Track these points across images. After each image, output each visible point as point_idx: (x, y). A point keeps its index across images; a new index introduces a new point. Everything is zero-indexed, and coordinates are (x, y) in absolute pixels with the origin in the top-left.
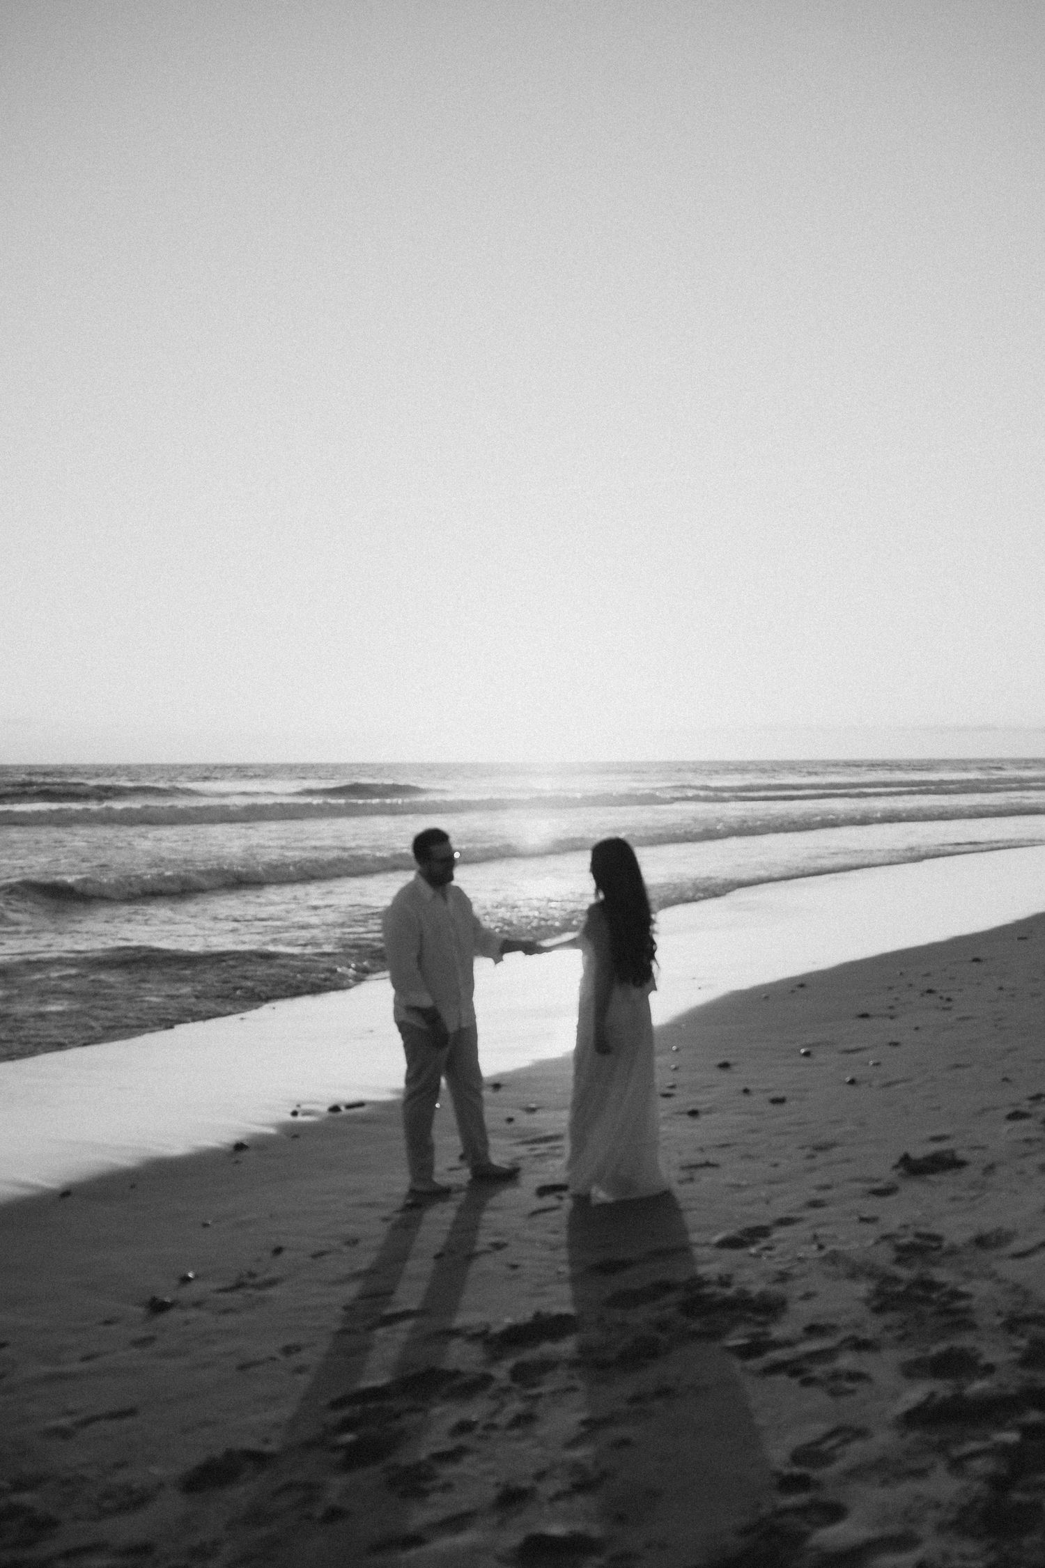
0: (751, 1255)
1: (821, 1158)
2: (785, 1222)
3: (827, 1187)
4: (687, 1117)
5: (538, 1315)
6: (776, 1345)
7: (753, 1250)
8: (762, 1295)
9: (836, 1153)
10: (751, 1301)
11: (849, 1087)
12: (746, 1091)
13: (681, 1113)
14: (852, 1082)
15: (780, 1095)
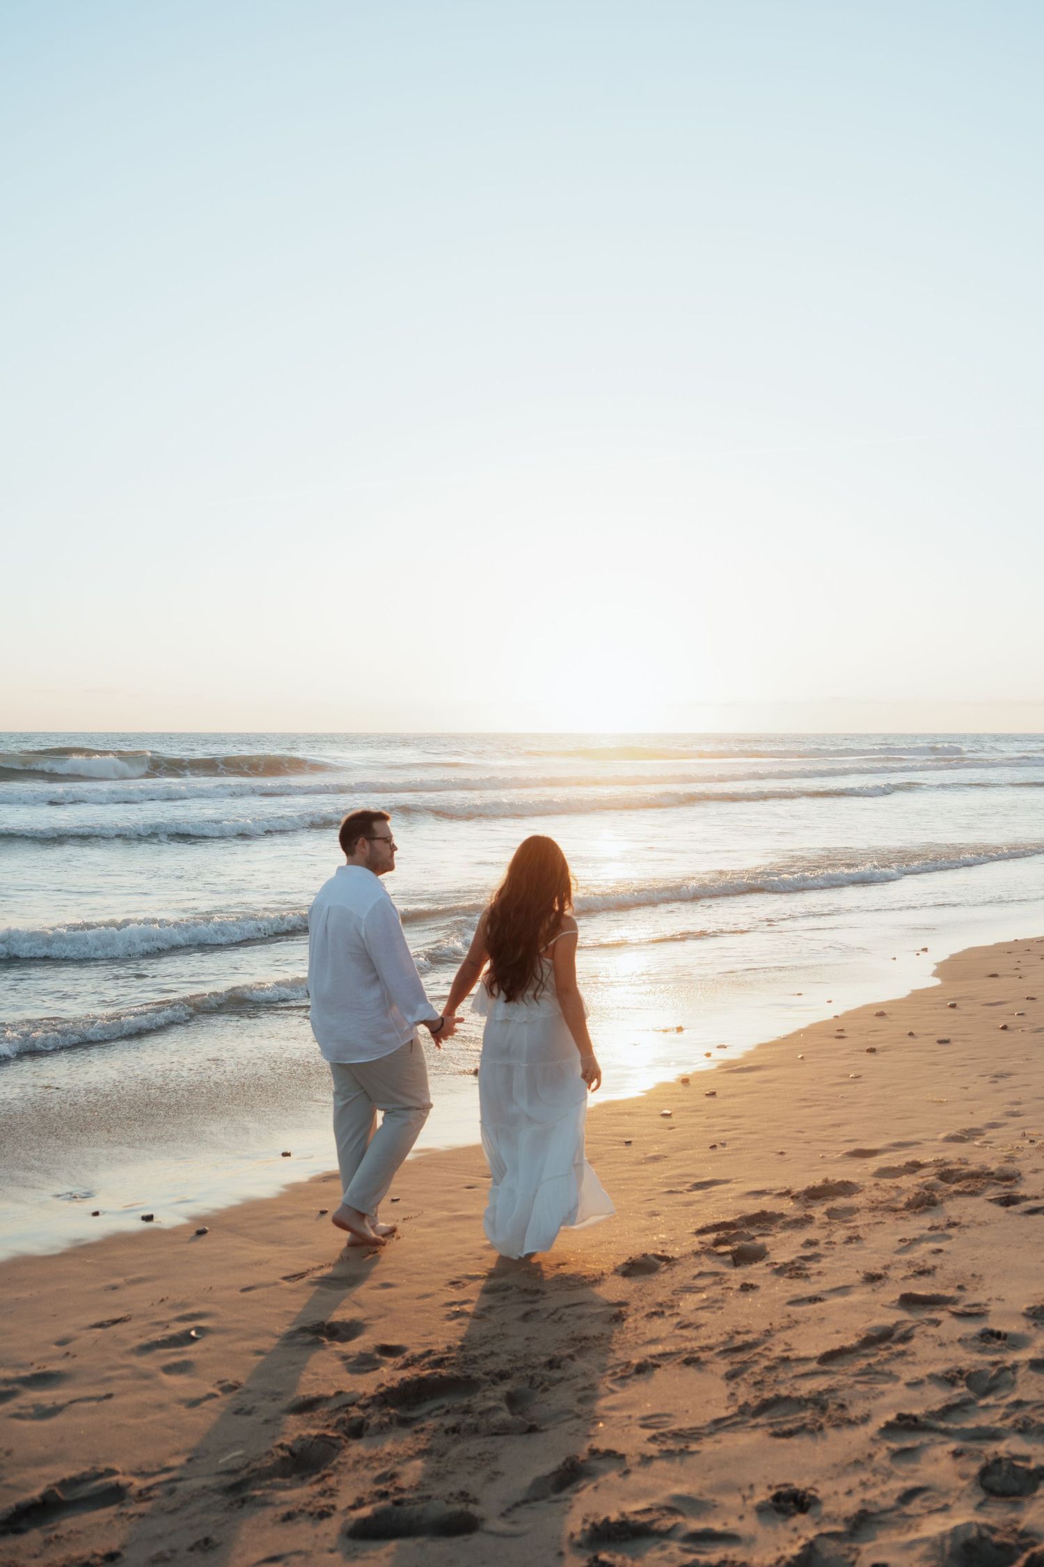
0: (976, 1146)
1: (1002, 1083)
2: (993, 1126)
3: (1018, 1103)
4: (865, 1053)
5: (826, 1181)
6: (1025, 1198)
7: (977, 1143)
8: (1001, 1169)
9: (1013, 1080)
10: (992, 1173)
11: (1003, 1032)
12: (911, 1034)
13: (862, 1051)
14: (1004, 1028)
15: (946, 1037)
